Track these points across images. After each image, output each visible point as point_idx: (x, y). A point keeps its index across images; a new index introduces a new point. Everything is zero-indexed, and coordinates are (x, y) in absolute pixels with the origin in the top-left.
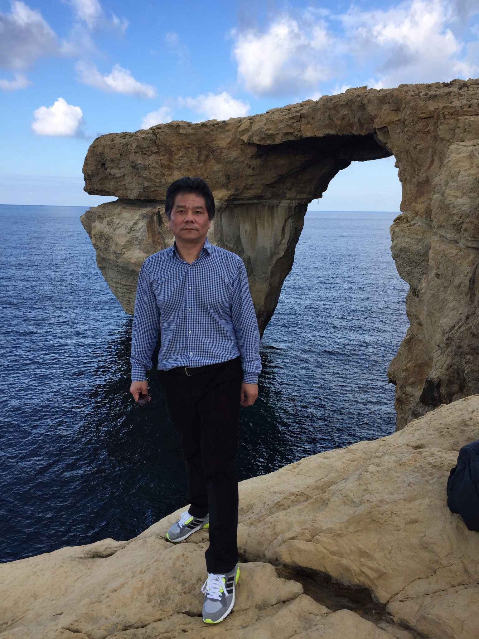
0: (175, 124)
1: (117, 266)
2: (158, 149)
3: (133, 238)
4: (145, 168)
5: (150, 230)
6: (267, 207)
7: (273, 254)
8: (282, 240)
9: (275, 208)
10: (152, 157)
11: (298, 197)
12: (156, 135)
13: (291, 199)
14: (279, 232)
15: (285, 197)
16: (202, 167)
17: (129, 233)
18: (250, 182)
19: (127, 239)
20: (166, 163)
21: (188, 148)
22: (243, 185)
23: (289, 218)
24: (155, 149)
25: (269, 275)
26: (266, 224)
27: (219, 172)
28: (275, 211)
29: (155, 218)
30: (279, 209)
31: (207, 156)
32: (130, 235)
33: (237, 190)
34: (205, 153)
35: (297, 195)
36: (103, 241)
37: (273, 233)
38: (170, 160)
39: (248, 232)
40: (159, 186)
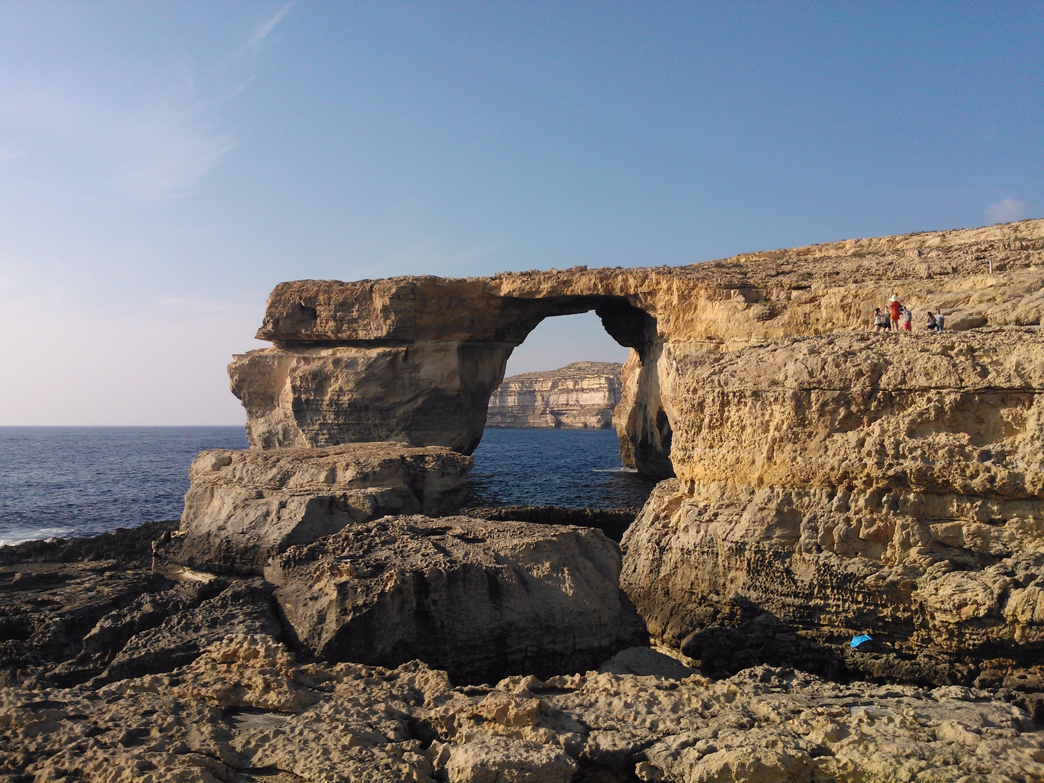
2: (415, 297)
5: (392, 366)
6: (490, 349)
10: (410, 303)
12: (415, 286)
13: (509, 342)
14: (498, 369)
15: (505, 340)
16: (450, 313)
18: (487, 327)
20: (420, 308)
21: (441, 297)
22: (482, 329)
24: (412, 297)
26: (487, 363)
27: (465, 317)
29: (402, 355)
30: (499, 349)
31: (457, 304)
33: (476, 332)
34: (455, 302)
35: (515, 339)
37: (493, 370)
38: (424, 306)
39: (469, 369)
40: (409, 328)
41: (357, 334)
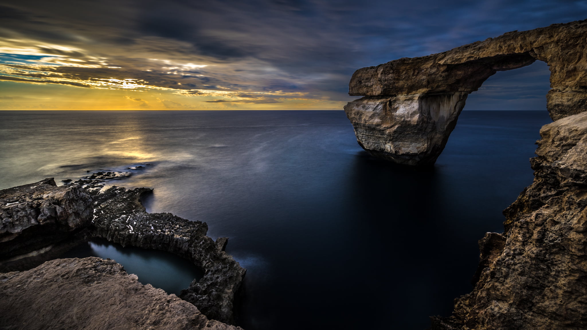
0: (403, 59)
1: (365, 126)
2: (393, 71)
3: (375, 113)
4: (386, 80)
5: (384, 109)
6: (446, 96)
7: (448, 120)
8: (454, 112)
9: (451, 97)
10: (390, 75)
11: (465, 90)
12: (393, 65)
13: (461, 91)
14: (453, 109)
15: (458, 90)
16: (415, 78)
17: (373, 111)
18: (440, 84)
19: (372, 114)
20: (396, 77)
21: (409, 70)
22: (436, 85)
23: (459, 101)
24: (391, 71)
25: (445, 130)
26: (445, 105)
27: (424, 79)
28: (451, 98)
29: (388, 103)
30: (454, 96)
31: (418, 73)
32: (374, 112)
33: (432, 88)
34: (417, 71)
35: (465, 89)
36: (359, 115)
37: (449, 109)
38: (399, 76)
39: (435, 109)
40: (391, 89)
41: (373, 93)
